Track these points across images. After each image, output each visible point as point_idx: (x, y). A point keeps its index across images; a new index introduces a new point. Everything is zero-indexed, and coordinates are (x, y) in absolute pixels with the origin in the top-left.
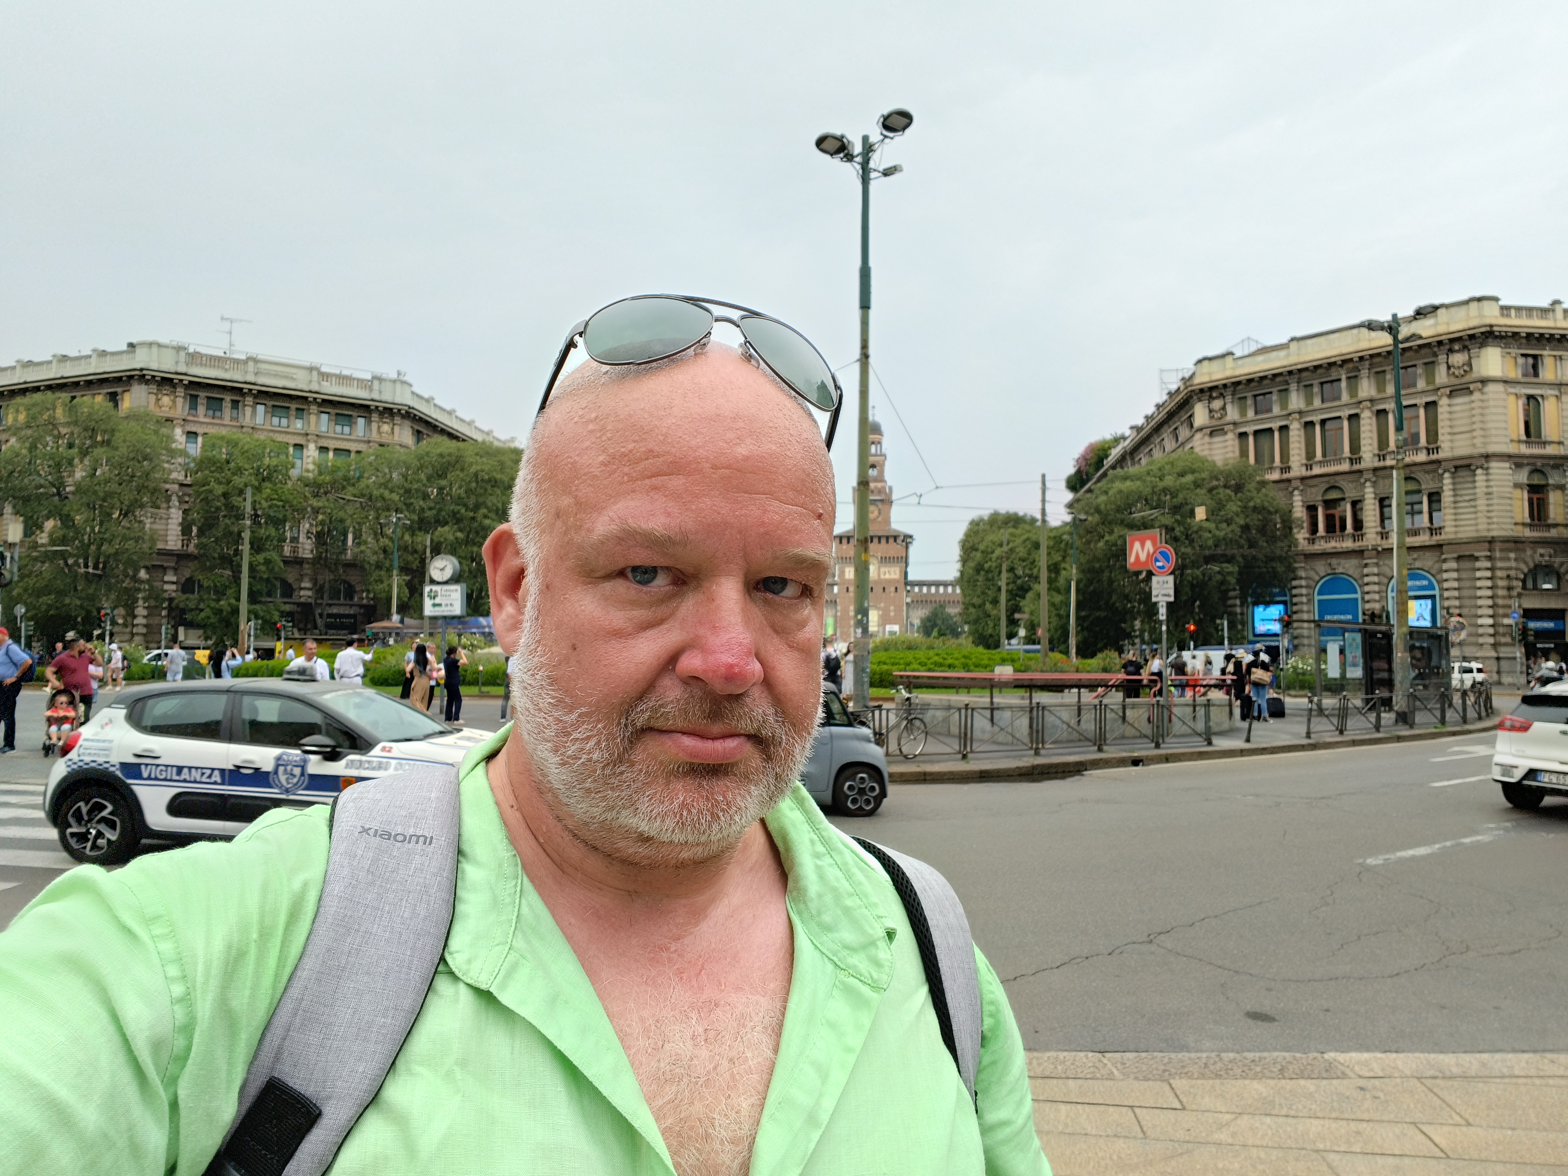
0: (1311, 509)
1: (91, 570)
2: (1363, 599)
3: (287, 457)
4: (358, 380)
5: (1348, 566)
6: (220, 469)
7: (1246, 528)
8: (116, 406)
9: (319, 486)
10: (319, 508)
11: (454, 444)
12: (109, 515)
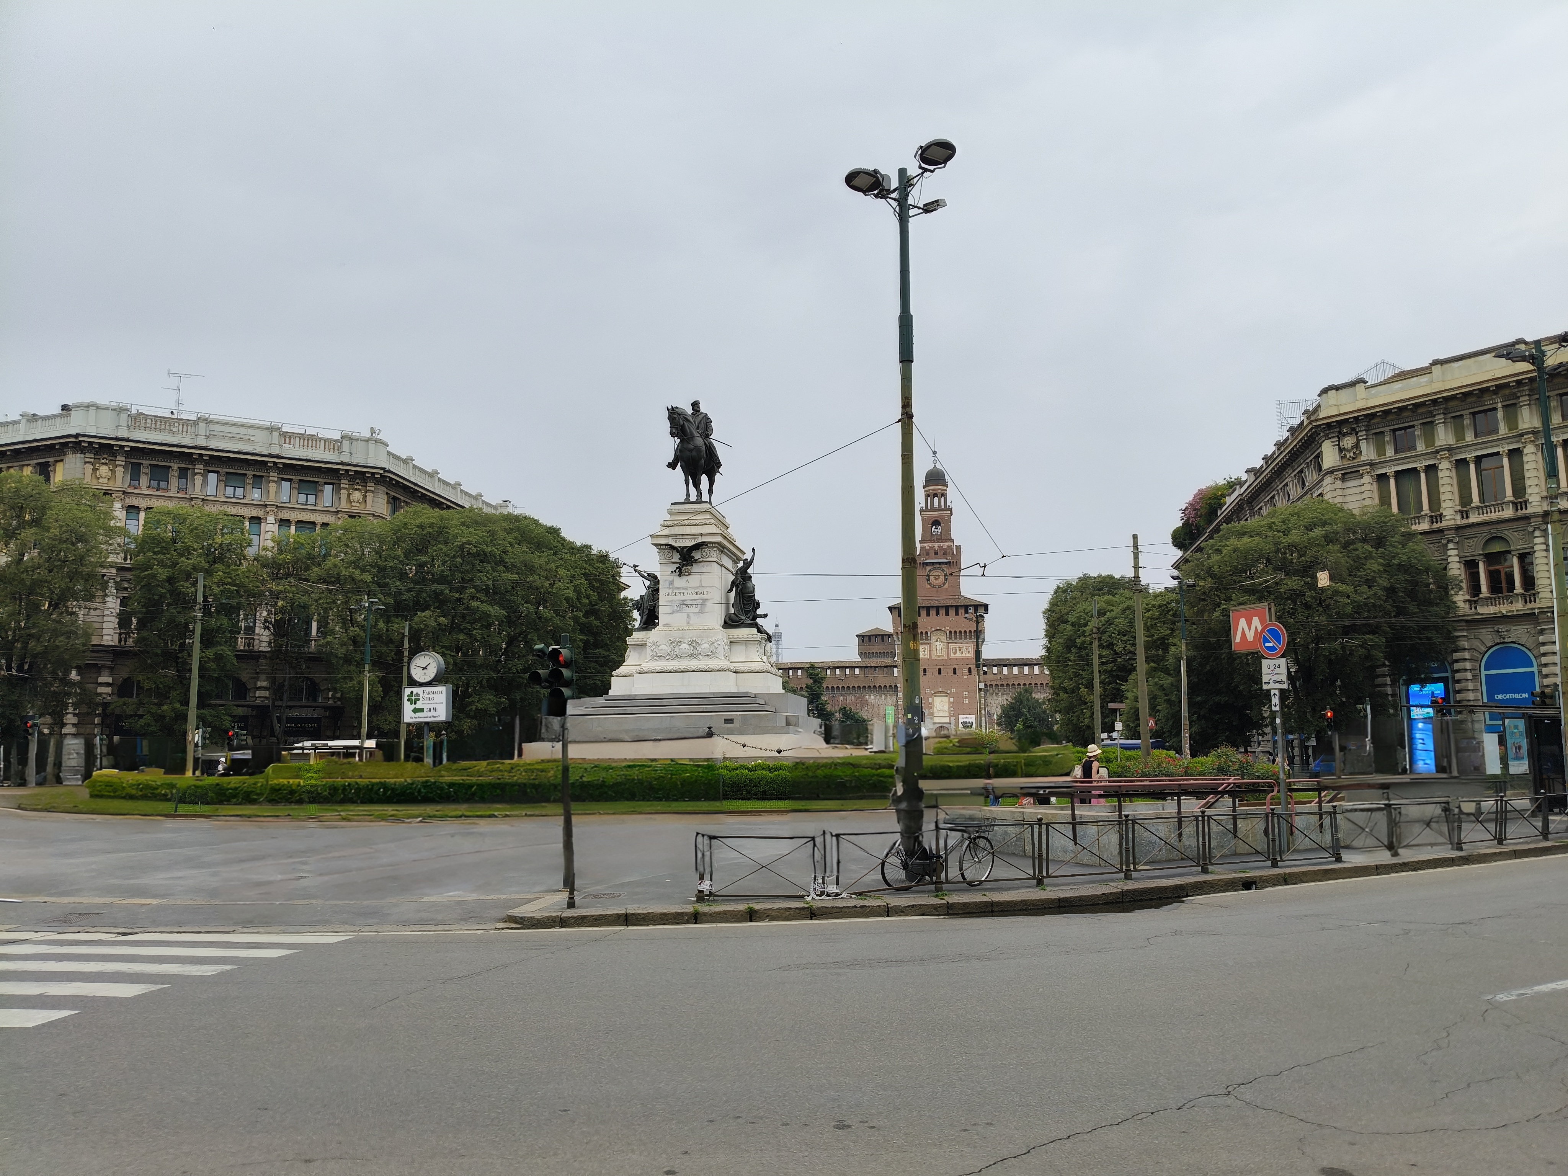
0: (1471, 565)
1: (14, 672)
2: (1540, 672)
3: (242, 533)
4: (325, 440)
5: (1518, 634)
6: (165, 550)
7: (1391, 591)
8: (48, 480)
9: (279, 566)
10: (280, 592)
11: (437, 512)
12: (37, 606)
